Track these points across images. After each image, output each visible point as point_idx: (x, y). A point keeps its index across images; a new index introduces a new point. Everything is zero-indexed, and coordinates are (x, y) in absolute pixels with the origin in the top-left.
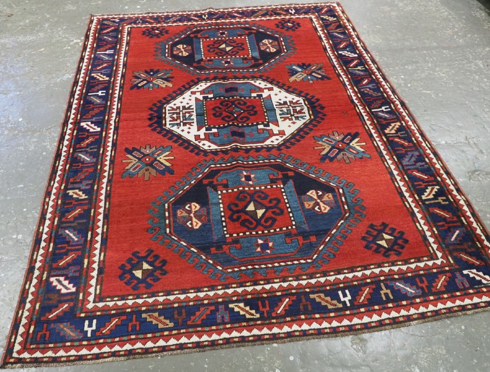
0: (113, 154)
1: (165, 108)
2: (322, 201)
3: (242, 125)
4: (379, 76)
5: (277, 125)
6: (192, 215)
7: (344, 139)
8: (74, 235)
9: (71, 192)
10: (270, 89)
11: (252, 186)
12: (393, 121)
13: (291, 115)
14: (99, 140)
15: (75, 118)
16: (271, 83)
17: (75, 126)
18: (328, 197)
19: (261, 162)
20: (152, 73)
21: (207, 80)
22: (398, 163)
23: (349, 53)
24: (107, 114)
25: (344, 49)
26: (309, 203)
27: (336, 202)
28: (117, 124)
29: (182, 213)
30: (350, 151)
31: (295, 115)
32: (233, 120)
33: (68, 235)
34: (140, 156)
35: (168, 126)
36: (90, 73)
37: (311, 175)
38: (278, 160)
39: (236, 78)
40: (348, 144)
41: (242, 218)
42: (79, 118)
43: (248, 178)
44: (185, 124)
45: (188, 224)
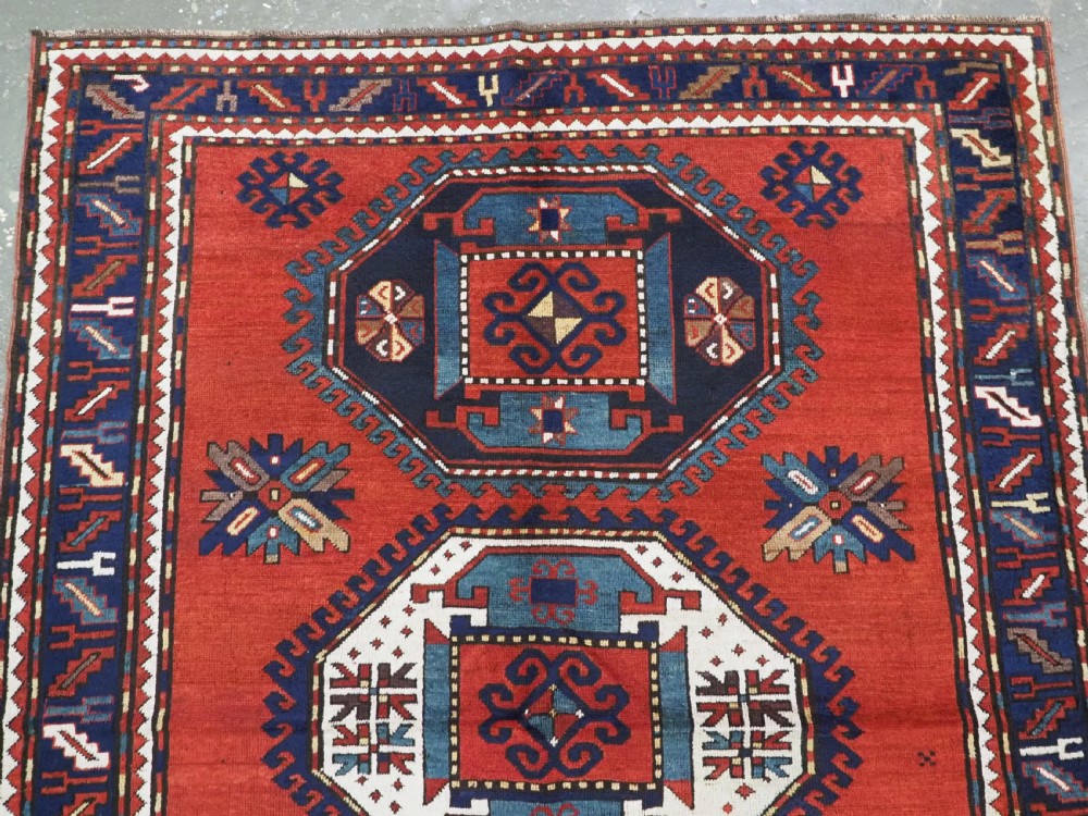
1: (321, 666)
3: (575, 785)
5: (689, 800)
10: (691, 601)
13: (744, 753)
15: (23, 696)
16: (698, 567)
17: (25, 739)
20: (275, 460)
21: (471, 521)
23: (1013, 402)
24: (126, 685)
25: (998, 372)
28: (161, 736)
31: (756, 753)
32: (544, 773)
35: (330, 768)
36: (58, 442)
39: (576, 520)
42: (34, 695)
44: (385, 762)
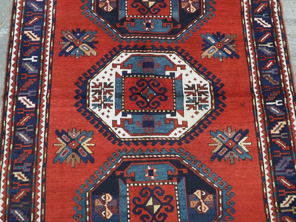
0: (46, 136)
1: (89, 83)
2: (203, 202)
3: (153, 111)
4: (284, 59)
5: (182, 114)
6: (106, 205)
7: (235, 136)
8: (21, 215)
9: (16, 174)
10: (183, 67)
11: (153, 181)
12: (281, 118)
13: (197, 104)
15: (13, 90)
16: (185, 59)
17: (13, 100)
18: (210, 198)
19: (163, 156)
20: (78, 35)
21: (128, 48)
22: (272, 168)
23: (264, 22)
24: (40, 87)
25: (260, 15)
26: (194, 202)
27: (215, 203)
28: (48, 100)
29: (99, 202)
30: (237, 151)
31: (199, 104)
32: (146, 107)
33: (17, 215)
34: (67, 140)
35: (91, 107)
36: (23, 30)
37: (200, 174)
38: (177, 156)
39: (154, 48)
40: (237, 143)
41: (142, 214)
42: (16, 90)
43: (151, 173)
44: (105, 106)
45: (103, 213)
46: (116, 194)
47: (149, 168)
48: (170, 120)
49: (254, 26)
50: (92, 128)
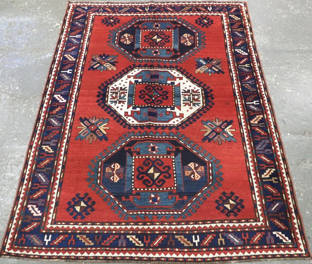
0: (72, 121)
1: (109, 87)
2: (196, 171)
3: (157, 106)
4: (259, 74)
5: (180, 109)
6: (114, 172)
7: (221, 125)
8: (44, 178)
9: (44, 147)
10: (181, 78)
11: (155, 155)
12: (259, 113)
13: (191, 102)
14: (65, 110)
15: (51, 91)
16: (182, 73)
17: (50, 97)
18: (202, 169)
19: (164, 137)
20: (104, 57)
21: (139, 66)
22: (253, 148)
23: (242, 51)
24: (71, 89)
25: (239, 47)
26: (188, 172)
27: (206, 173)
28: (77, 97)
29: (109, 170)
30: (224, 135)
31: (193, 102)
32: (151, 103)
33: (40, 177)
34: (88, 124)
35: (109, 103)
36: (64, 54)
37: (194, 151)
38: (175, 137)
39: (159, 66)
40: (223, 129)
41: (145, 178)
42: (53, 91)
43: (153, 149)
44: (120, 102)
45: (111, 178)
46: (123, 164)
47: (152, 145)
48: (170, 112)
49: (235, 54)
50: (108, 116)
